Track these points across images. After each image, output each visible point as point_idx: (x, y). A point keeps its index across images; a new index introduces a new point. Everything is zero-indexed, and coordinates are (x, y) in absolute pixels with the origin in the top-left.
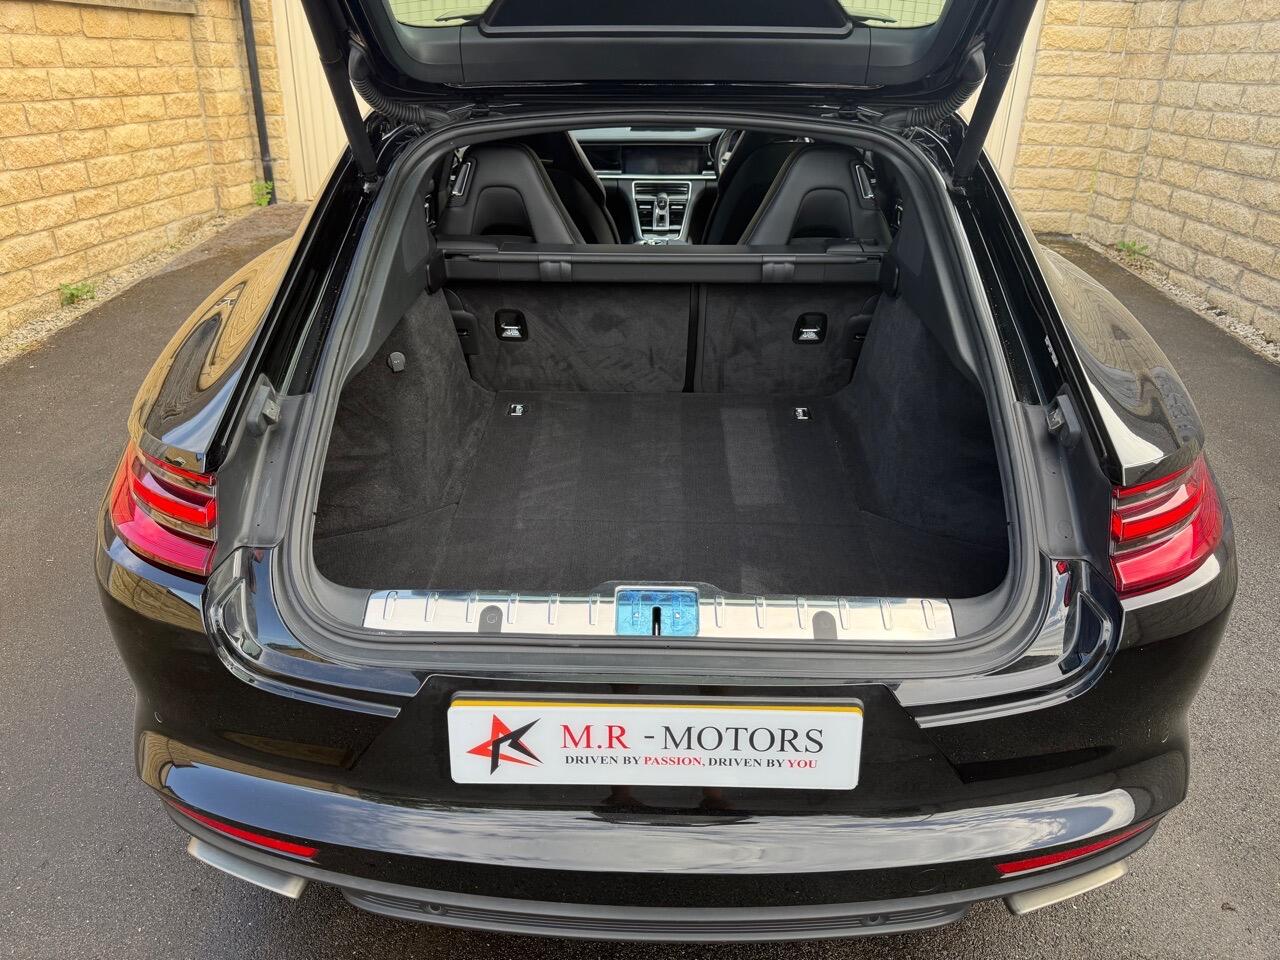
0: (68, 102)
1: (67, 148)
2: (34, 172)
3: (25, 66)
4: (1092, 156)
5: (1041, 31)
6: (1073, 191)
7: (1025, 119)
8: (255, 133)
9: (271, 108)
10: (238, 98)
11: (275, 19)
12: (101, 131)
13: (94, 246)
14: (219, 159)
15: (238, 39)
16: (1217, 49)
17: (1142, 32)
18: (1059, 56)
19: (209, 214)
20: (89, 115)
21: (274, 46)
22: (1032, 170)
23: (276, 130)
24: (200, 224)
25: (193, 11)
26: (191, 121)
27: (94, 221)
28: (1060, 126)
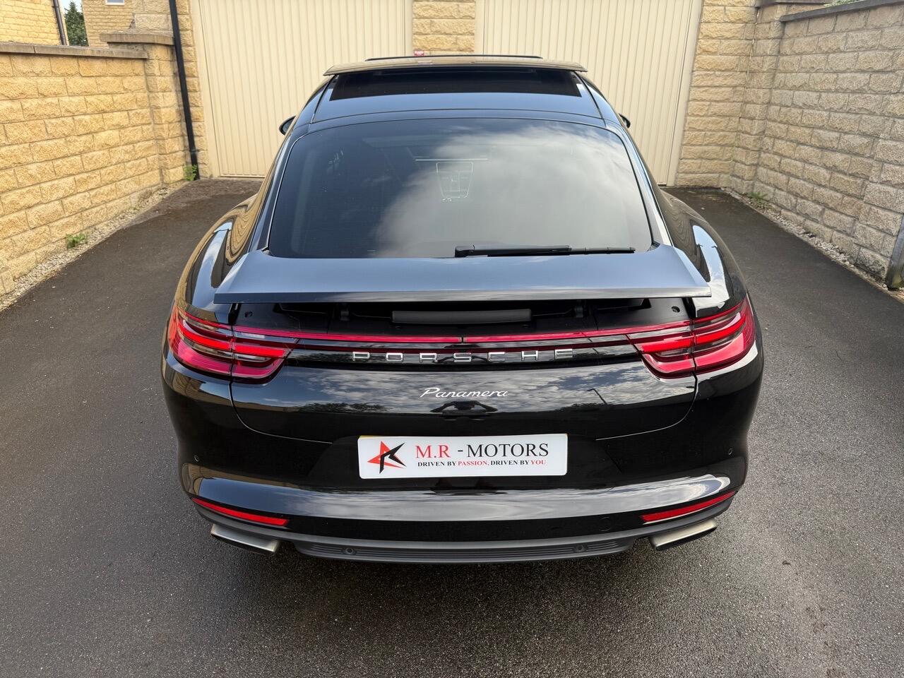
0: (71, 118)
1: (70, 147)
2: (51, 163)
3: (45, 96)
4: (731, 138)
5: (695, 59)
6: (720, 160)
7: (687, 115)
8: (185, 133)
9: (195, 117)
10: (174, 111)
11: (198, 60)
12: (90, 136)
13: (87, 209)
14: (163, 151)
15: (174, 73)
16: (803, 70)
17: (758, 58)
18: (706, 75)
19: (156, 187)
20: (83, 125)
21: (198, 77)
22: (693, 147)
23: (199, 131)
24: (151, 194)
25: (147, 57)
26: (145, 127)
27: (87, 194)
28: (710, 119)
